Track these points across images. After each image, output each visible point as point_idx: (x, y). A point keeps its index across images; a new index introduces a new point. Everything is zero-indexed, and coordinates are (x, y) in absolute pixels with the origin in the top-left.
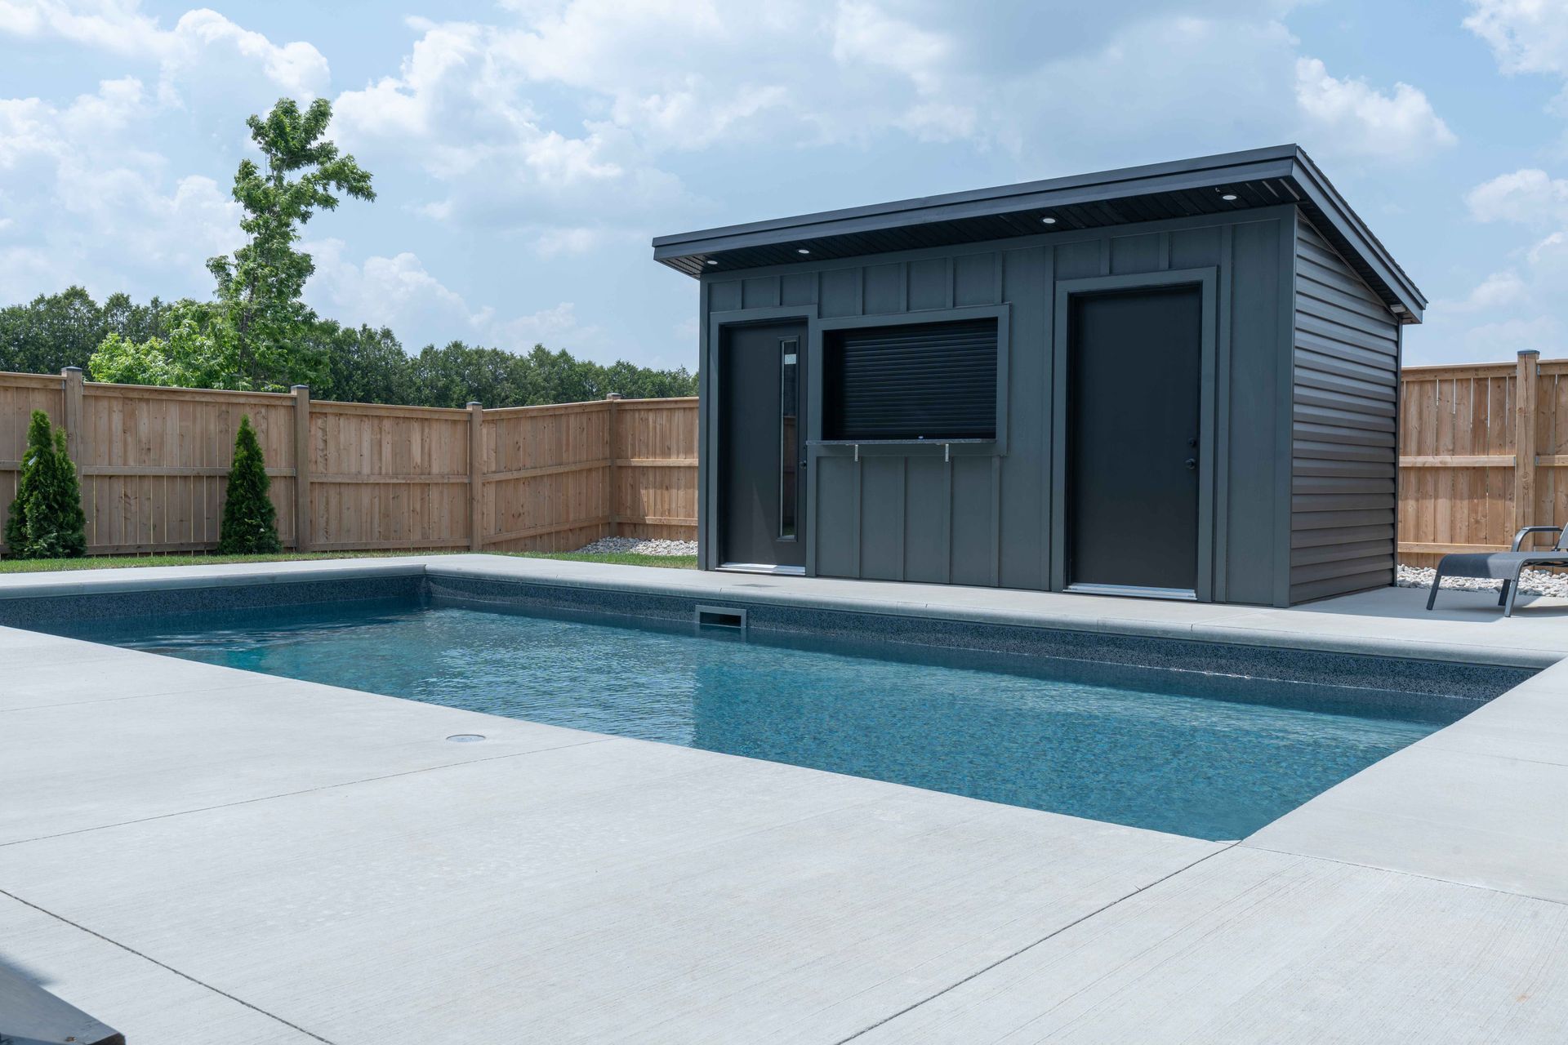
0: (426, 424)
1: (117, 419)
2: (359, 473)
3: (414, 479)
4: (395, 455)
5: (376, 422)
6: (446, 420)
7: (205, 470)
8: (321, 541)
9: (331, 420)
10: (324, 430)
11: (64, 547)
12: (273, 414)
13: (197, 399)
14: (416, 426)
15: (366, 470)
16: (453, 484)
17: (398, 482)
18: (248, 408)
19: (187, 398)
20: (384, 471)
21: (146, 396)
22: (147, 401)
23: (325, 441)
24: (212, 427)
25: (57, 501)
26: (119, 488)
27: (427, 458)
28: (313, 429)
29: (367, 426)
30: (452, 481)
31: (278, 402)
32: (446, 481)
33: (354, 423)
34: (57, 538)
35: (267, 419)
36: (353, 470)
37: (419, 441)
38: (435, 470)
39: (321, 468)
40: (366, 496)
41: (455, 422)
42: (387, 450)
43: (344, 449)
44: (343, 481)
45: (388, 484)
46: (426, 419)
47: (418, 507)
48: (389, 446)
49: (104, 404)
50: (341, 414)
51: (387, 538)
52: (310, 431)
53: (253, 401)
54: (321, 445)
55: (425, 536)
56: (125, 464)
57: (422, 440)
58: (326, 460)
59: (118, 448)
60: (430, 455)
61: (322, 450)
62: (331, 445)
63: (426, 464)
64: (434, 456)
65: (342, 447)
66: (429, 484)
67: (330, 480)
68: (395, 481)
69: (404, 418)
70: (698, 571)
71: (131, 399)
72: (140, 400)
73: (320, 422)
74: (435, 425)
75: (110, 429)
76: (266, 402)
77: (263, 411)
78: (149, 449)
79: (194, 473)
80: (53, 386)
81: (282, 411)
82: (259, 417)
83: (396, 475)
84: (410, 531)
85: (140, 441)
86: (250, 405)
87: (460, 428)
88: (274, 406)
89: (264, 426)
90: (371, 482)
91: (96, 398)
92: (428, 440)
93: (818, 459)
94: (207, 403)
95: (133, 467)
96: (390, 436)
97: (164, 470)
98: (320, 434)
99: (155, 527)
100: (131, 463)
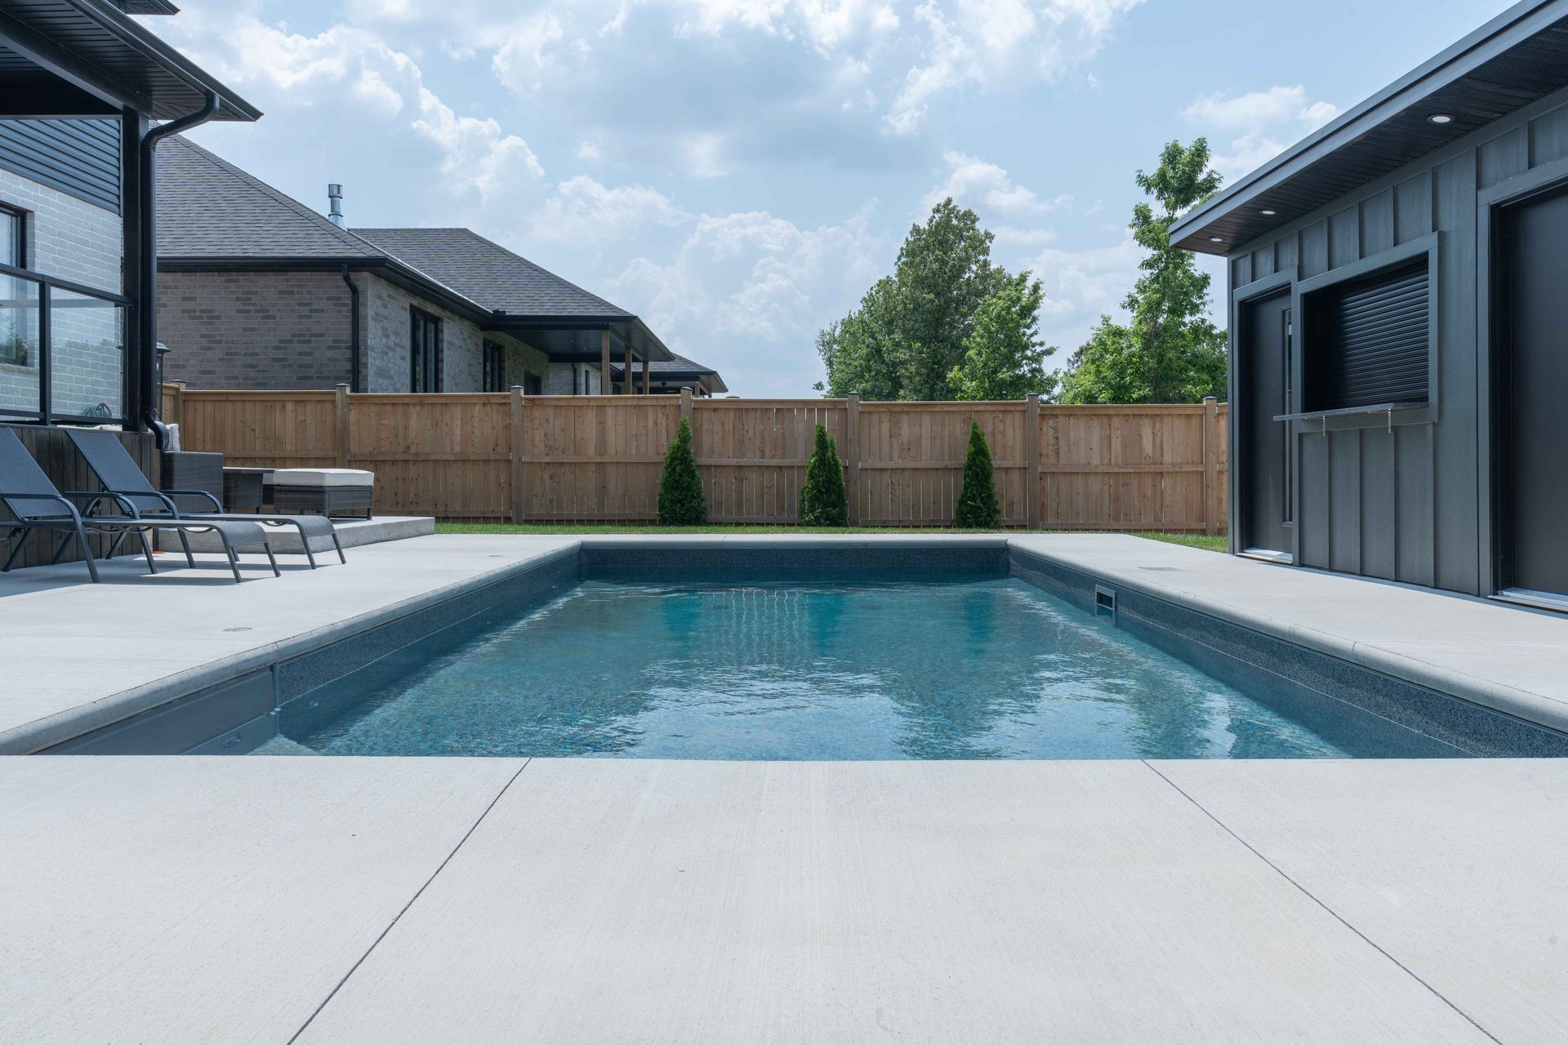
0: (1158, 419)
1: (886, 427)
2: (1089, 463)
3: (1144, 468)
4: (1124, 447)
5: (1105, 420)
6: (1179, 415)
7: (952, 464)
8: (1051, 520)
9: (1061, 420)
10: (1055, 429)
11: (826, 520)
12: (1009, 419)
13: (945, 409)
14: (1146, 421)
15: (1096, 461)
16: (1186, 472)
17: (1126, 471)
18: (987, 415)
19: (937, 409)
20: (1113, 462)
21: (906, 409)
22: (908, 413)
23: (1057, 438)
24: (958, 430)
25: (825, 487)
26: (886, 477)
27: (1158, 450)
28: (1045, 429)
29: (1096, 423)
30: (1183, 470)
31: (1013, 408)
32: (1178, 470)
33: (1082, 422)
34: (821, 513)
35: (1004, 423)
36: (1083, 461)
37: (1150, 434)
38: (1167, 459)
39: (1052, 460)
40: (1095, 485)
41: (1189, 416)
42: (1116, 445)
43: (1074, 444)
44: (1072, 471)
45: (1118, 473)
46: (1158, 415)
47: (1149, 493)
48: (1119, 440)
49: (875, 417)
50: (1071, 415)
51: (1117, 520)
52: (1041, 430)
53: (990, 408)
54: (1052, 441)
55: (1157, 519)
56: (891, 460)
57: (1153, 433)
58: (1058, 453)
59: (886, 449)
60: (1162, 448)
61: (1054, 445)
62: (1062, 443)
63: (1158, 455)
64: (1166, 447)
65: (1072, 442)
66: (1162, 473)
67: (1059, 470)
68: (1123, 470)
69: (1133, 415)
70: (1229, 557)
71: (896, 412)
72: (902, 412)
73: (1051, 422)
74: (1166, 419)
75: (880, 435)
76: (1001, 408)
77: (1001, 415)
78: (909, 449)
79: (942, 466)
80: (840, 406)
81: (1018, 417)
82: (996, 421)
83: (1125, 465)
84: (1140, 514)
85: (902, 443)
86: (989, 411)
87: (1194, 422)
88: (1010, 411)
89: (1001, 428)
90: (1099, 471)
91: (869, 412)
92: (1159, 434)
93: (1301, 436)
94: (954, 412)
95: (898, 463)
96: (1120, 431)
97: (918, 465)
98: (1051, 432)
99: (913, 506)
100: (896, 458)
